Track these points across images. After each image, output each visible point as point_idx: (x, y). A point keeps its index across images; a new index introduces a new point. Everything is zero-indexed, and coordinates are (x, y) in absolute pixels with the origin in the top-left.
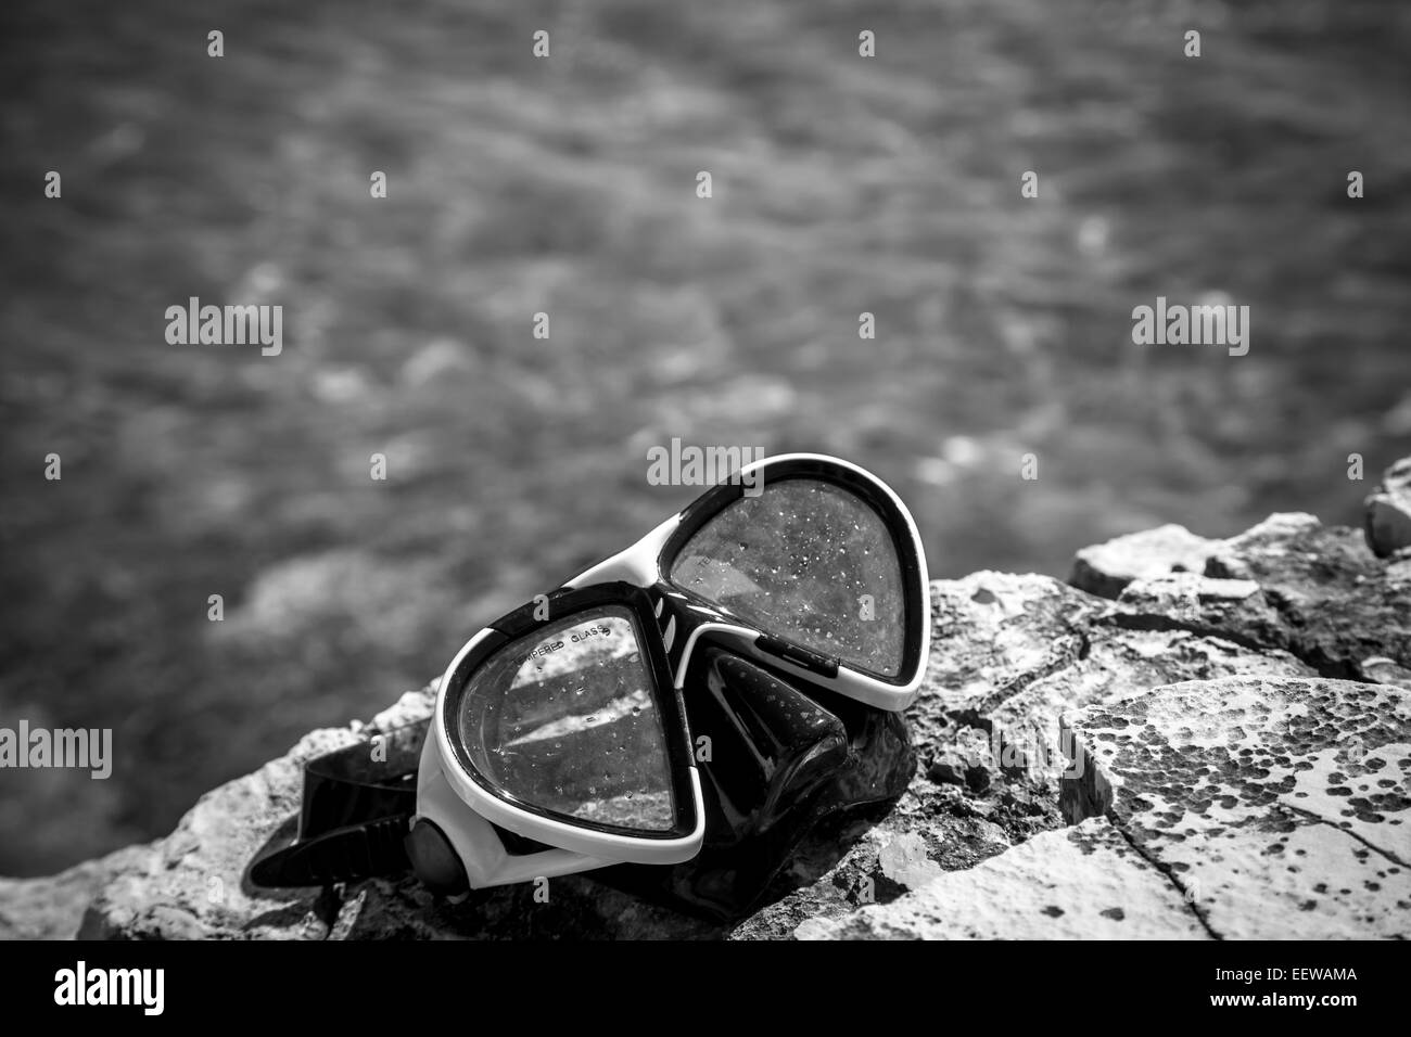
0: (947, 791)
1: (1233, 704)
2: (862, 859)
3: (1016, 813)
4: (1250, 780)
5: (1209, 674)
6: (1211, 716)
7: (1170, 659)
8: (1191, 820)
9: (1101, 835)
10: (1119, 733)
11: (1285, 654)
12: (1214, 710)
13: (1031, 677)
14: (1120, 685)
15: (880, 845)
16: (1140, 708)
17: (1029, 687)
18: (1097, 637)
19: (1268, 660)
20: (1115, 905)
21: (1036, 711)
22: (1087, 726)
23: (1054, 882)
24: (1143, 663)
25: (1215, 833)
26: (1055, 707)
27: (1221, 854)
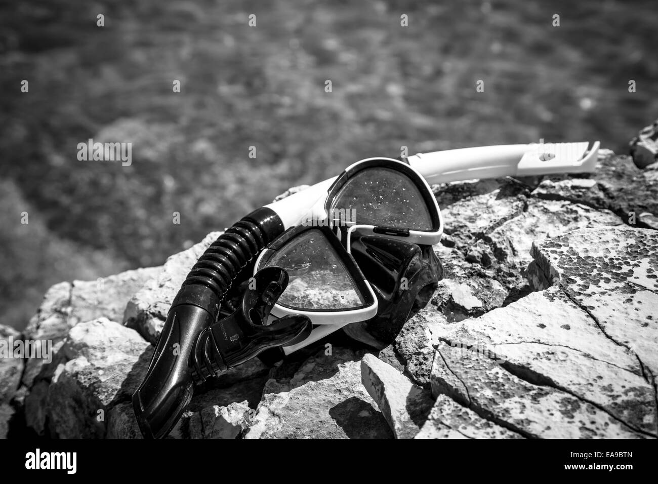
0: (475, 266)
1: (604, 238)
2: (443, 294)
3: (503, 276)
4: (614, 271)
5: (579, 220)
6: (595, 243)
7: (562, 212)
8: (592, 288)
9: (556, 294)
10: (559, 250)
11: (609, 211)
12: (596, 241)
13: (505, 219)
14: (541, 223)
15: (449, 288)
16: (566, 239)
17: (505, 223)
18: (531, 203)
19: (602, 214)
20: (566, 323)
21: (508, 234)
22: (545, 247)
23: (540, 314)
24: (551, 214)
25: (603, 293)
26: (516, 232)
27: (607, 303)
